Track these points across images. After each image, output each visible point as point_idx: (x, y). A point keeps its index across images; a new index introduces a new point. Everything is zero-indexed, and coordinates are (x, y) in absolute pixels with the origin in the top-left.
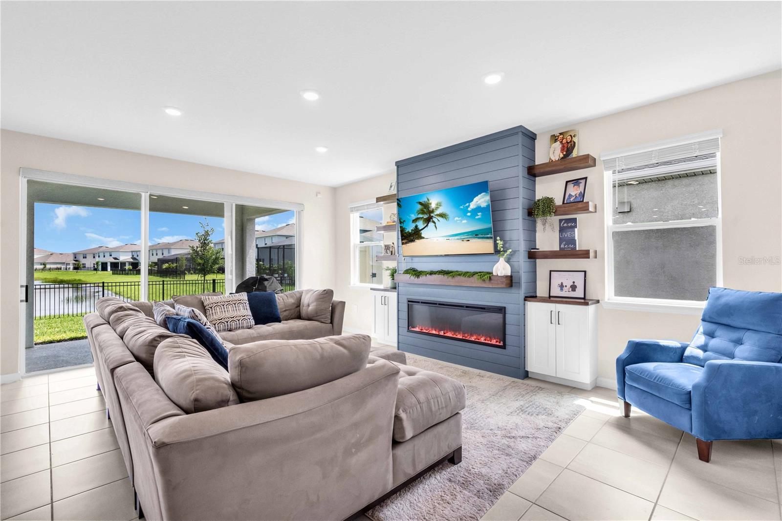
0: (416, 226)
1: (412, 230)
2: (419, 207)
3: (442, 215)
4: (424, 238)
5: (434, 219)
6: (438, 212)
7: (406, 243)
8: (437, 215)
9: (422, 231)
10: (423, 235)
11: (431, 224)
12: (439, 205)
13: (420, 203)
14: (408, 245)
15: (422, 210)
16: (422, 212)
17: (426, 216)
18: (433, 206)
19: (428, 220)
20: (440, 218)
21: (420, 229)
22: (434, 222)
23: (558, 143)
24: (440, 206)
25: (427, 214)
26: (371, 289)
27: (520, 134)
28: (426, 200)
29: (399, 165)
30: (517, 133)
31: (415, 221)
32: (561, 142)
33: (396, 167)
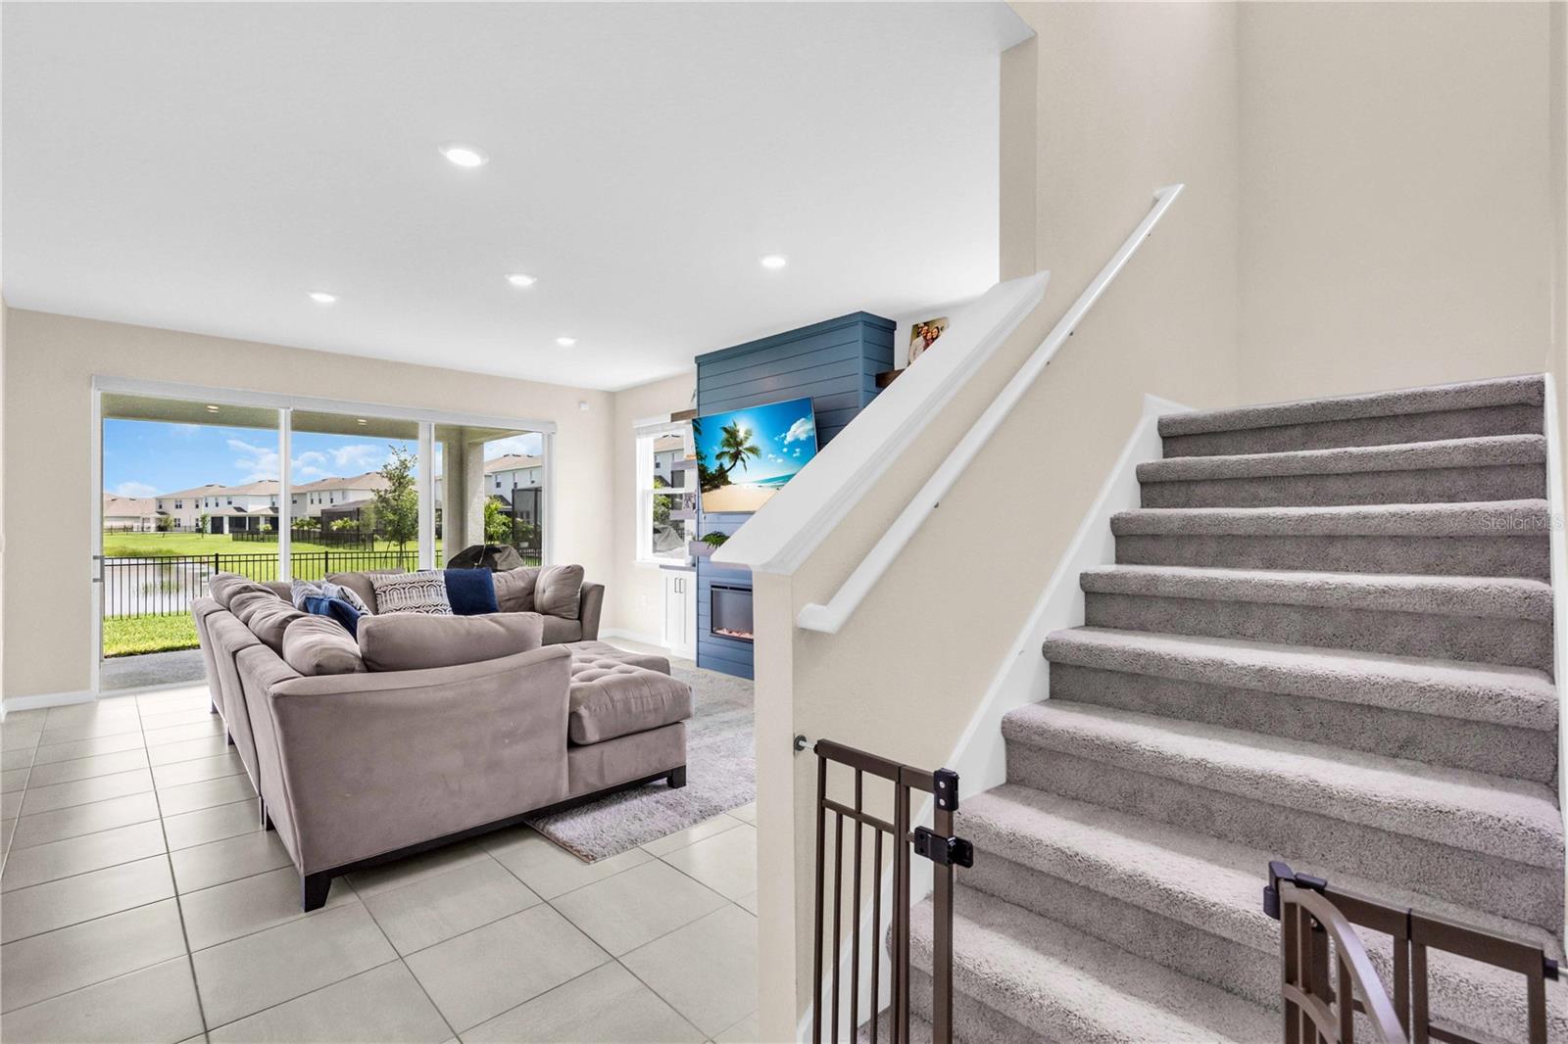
0: (721, 465)
1: (716, 471)
2: (724, 435)
3: (753, 450)
4: (730, 483)
5: (743, 456)
6: (747, 445)
7: (710, 490)
8: (747, 449)
9: (729, 473)
10: (729, 479)
11: (739, 463)
12: (748, 433)
13: (725, 429)
14: (712, 492)
15: (728, 440)
16: (729, 445)
17: (732, 451)
18: (741, 435)
19: (736, 456)
20: (750, 455)
21: (726, 469)
22: (743, 460)
23: (921, 338)
24: (750, 435)
25: (735, 448)
26: (661, 567)
27: (860, 324)
28: (732, 424)
29: (702, 361)
30: (856, 323)
31: (719, 456)
32: (925, 337)
33: (696, 365)
